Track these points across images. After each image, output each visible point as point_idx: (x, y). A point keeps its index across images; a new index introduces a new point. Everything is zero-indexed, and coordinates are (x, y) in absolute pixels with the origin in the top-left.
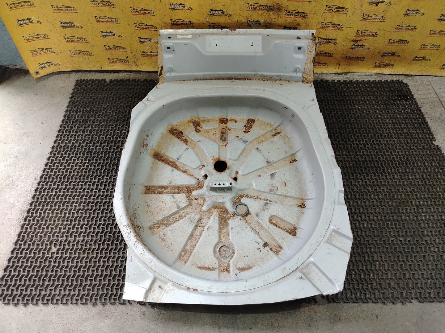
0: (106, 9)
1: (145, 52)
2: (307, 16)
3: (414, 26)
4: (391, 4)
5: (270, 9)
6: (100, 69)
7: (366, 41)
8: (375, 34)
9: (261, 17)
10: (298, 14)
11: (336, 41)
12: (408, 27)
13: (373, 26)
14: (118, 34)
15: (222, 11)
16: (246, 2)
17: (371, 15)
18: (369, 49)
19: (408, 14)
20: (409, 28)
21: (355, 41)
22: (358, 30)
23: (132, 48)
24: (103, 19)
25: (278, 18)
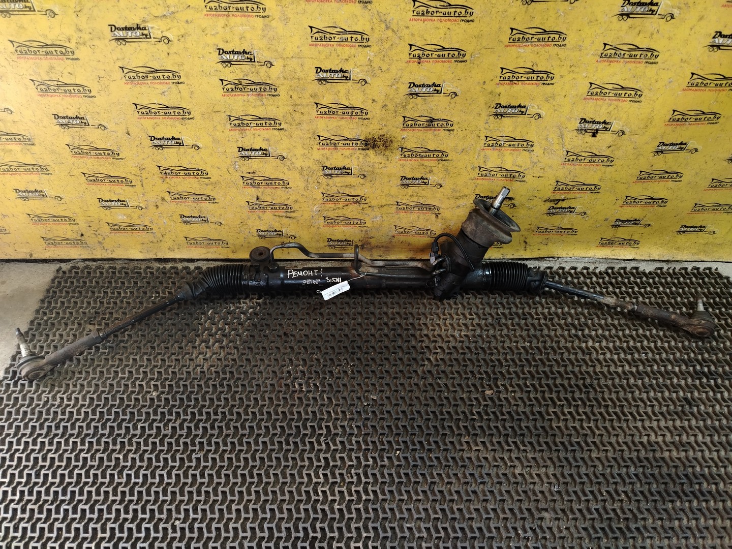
0: (15, 147)
1: (117, 225)
2: (447, 156)
3: (677, 173)
4: (624, 133)
5: (366, 145)
6: (28, 257)
7: (577, 200)
8: (595, 189)
9: (350, 160)
10: (427, 154)
11: (513, 202)
12: (663, 174)
13: (590, 174)
14: (54, 194)
15: (266, 150)
16: (314, 133)
17: (583, 154)
18: (585, 213)
19: (662, 152)
20: (667, 175)
21: (554, 200)
22: (557, 182)
23: (88, 218)
24: (13, 168)
25: (387, 162)
